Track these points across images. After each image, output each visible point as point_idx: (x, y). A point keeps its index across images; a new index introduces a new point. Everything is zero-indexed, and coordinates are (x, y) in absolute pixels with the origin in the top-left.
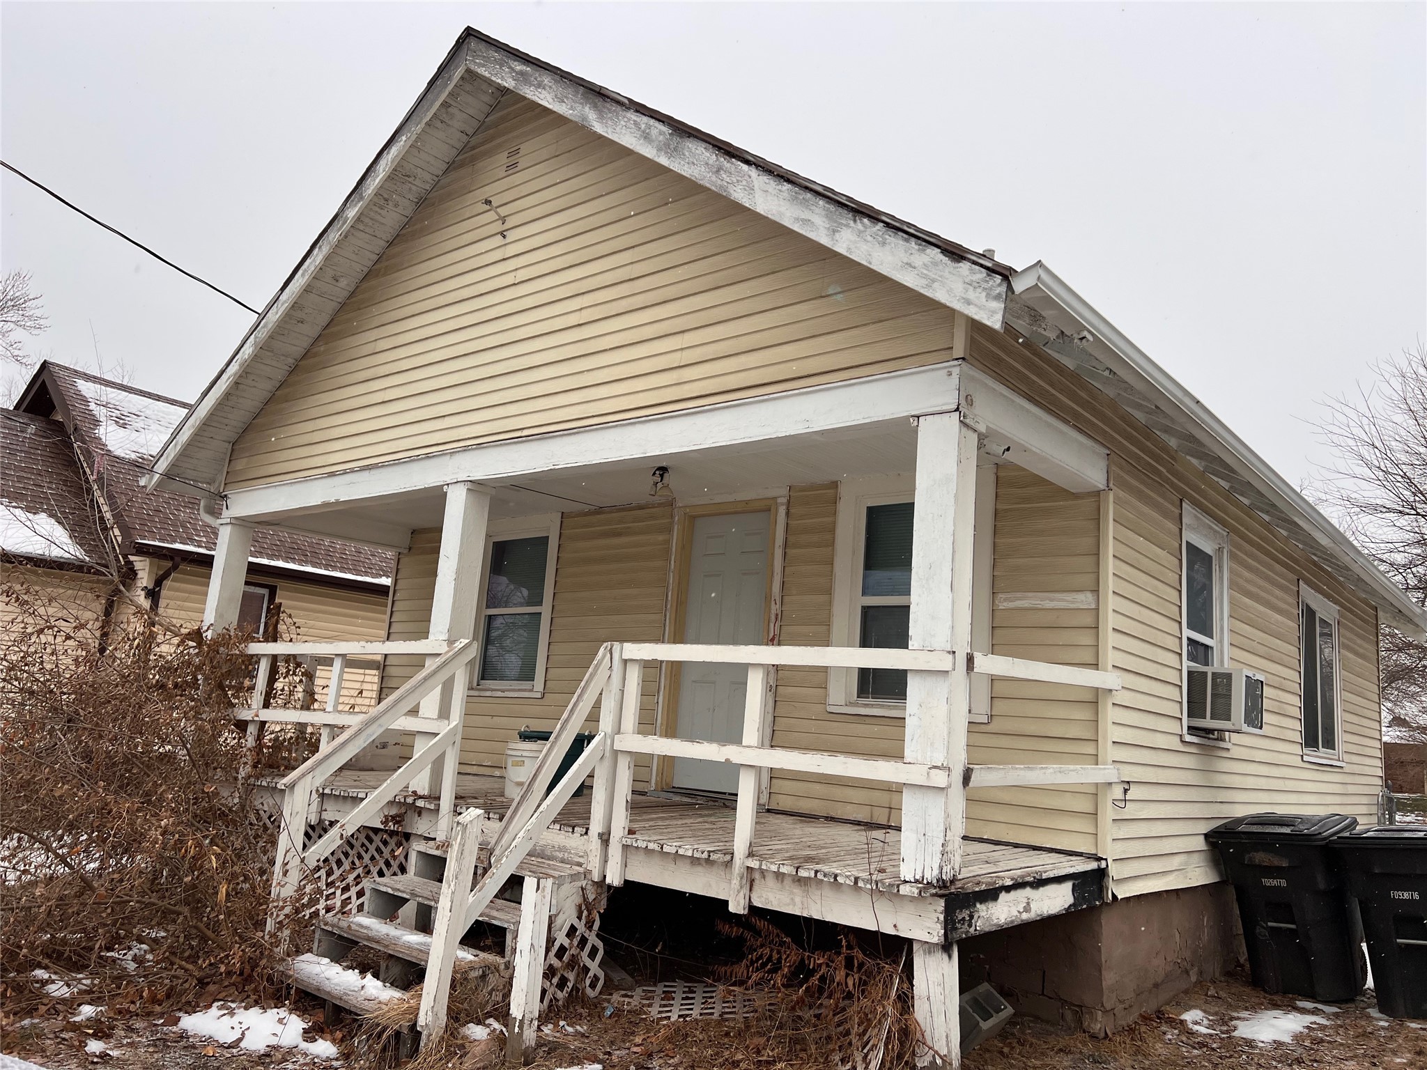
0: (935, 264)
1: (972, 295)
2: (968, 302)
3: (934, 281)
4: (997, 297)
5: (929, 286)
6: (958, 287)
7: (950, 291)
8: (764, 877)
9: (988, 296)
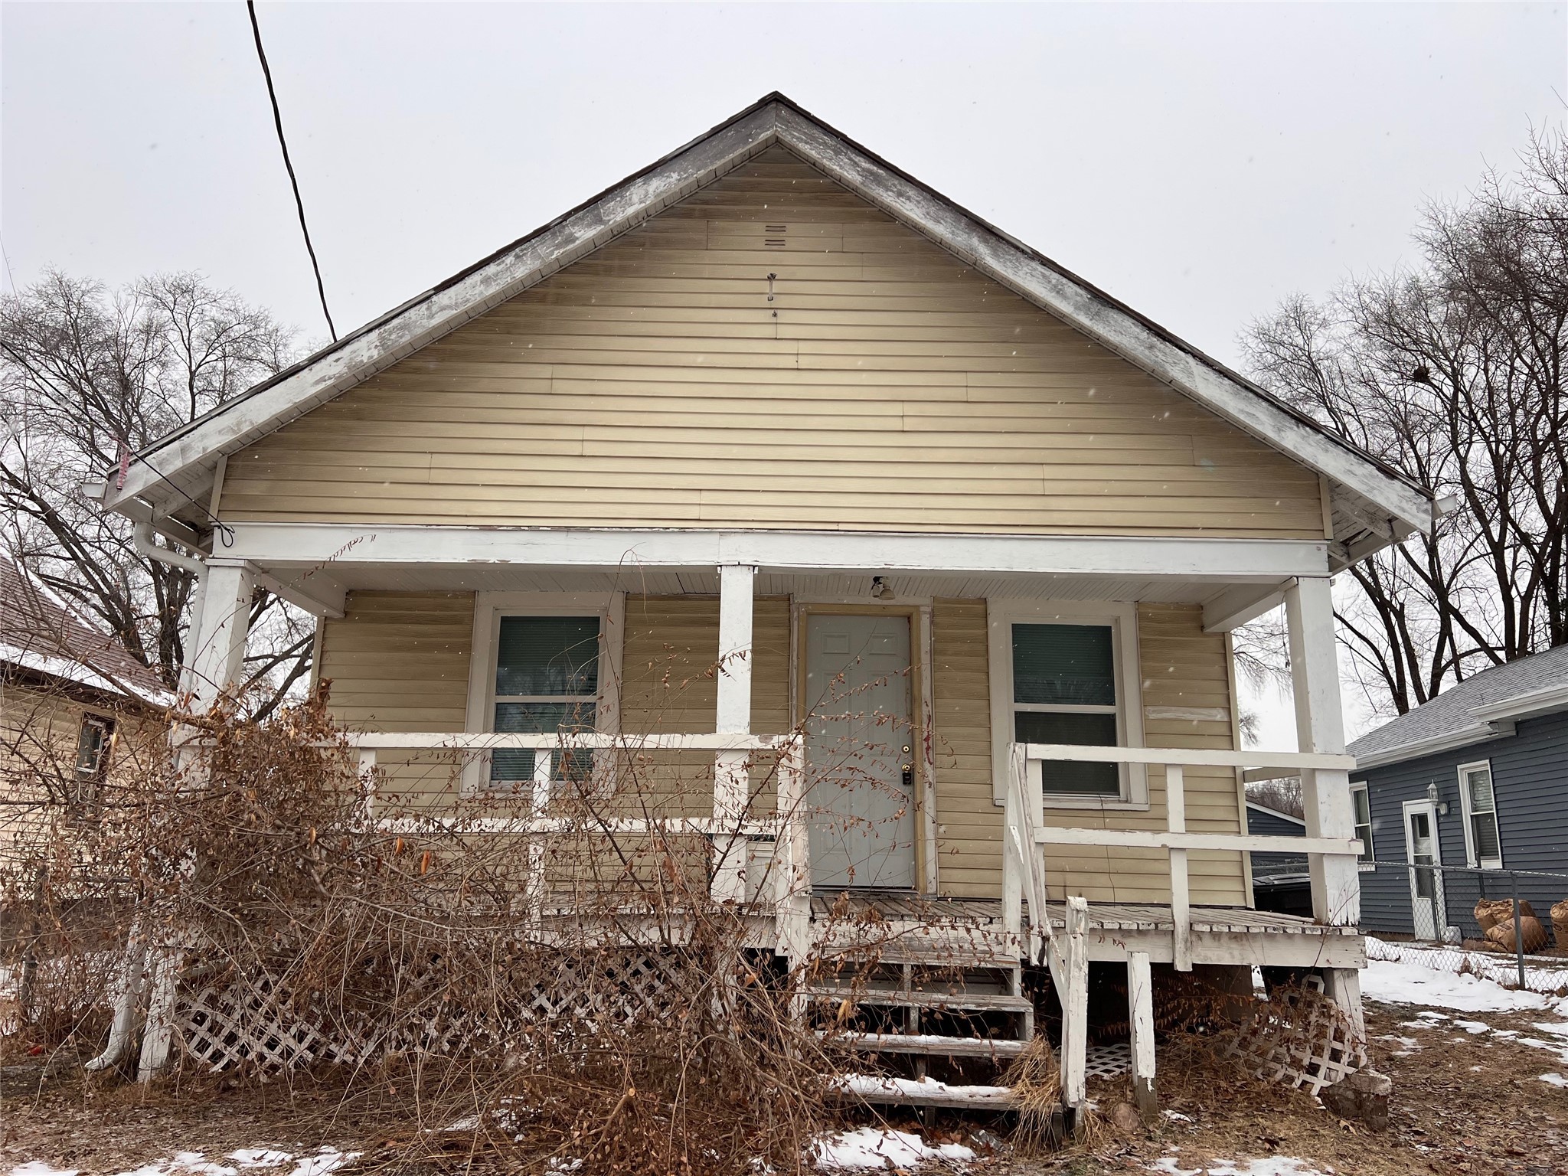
0: (1373, 476)
1: (1405, 505)
2: (1404, 511)
3: (1373, 488)
4: (1426, 511)
5: (1368, 491)
6: (1395, 499)
7: (1387, 499)
8: (1201, 939)
9: (1418, 508)
